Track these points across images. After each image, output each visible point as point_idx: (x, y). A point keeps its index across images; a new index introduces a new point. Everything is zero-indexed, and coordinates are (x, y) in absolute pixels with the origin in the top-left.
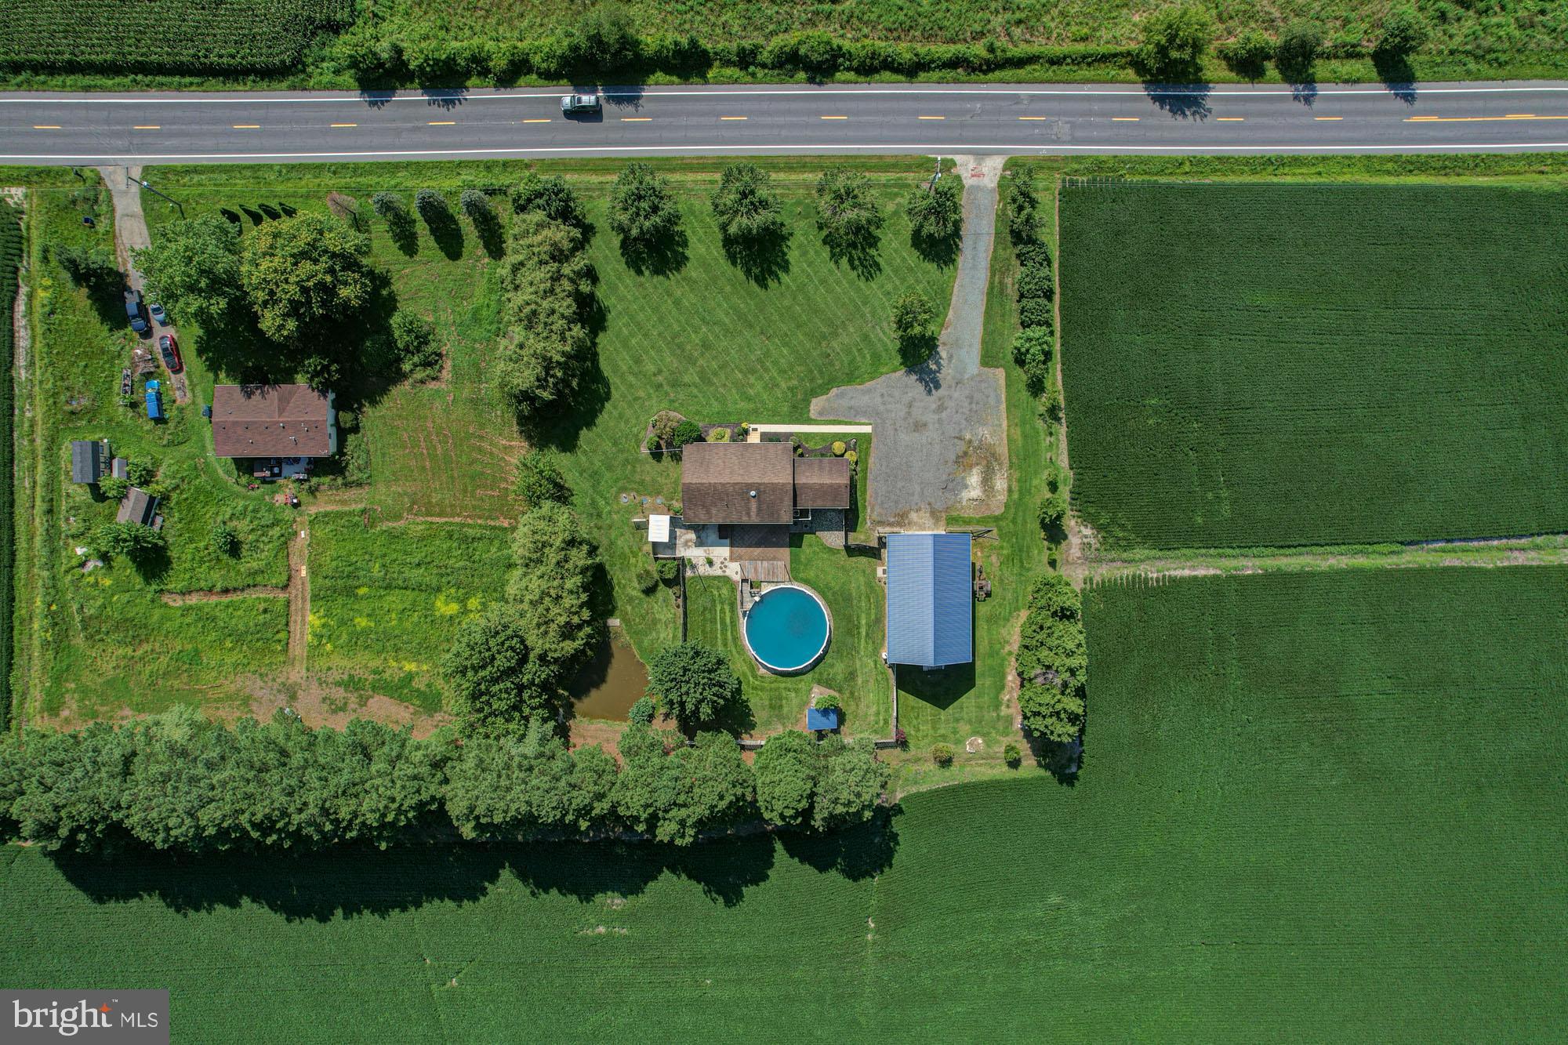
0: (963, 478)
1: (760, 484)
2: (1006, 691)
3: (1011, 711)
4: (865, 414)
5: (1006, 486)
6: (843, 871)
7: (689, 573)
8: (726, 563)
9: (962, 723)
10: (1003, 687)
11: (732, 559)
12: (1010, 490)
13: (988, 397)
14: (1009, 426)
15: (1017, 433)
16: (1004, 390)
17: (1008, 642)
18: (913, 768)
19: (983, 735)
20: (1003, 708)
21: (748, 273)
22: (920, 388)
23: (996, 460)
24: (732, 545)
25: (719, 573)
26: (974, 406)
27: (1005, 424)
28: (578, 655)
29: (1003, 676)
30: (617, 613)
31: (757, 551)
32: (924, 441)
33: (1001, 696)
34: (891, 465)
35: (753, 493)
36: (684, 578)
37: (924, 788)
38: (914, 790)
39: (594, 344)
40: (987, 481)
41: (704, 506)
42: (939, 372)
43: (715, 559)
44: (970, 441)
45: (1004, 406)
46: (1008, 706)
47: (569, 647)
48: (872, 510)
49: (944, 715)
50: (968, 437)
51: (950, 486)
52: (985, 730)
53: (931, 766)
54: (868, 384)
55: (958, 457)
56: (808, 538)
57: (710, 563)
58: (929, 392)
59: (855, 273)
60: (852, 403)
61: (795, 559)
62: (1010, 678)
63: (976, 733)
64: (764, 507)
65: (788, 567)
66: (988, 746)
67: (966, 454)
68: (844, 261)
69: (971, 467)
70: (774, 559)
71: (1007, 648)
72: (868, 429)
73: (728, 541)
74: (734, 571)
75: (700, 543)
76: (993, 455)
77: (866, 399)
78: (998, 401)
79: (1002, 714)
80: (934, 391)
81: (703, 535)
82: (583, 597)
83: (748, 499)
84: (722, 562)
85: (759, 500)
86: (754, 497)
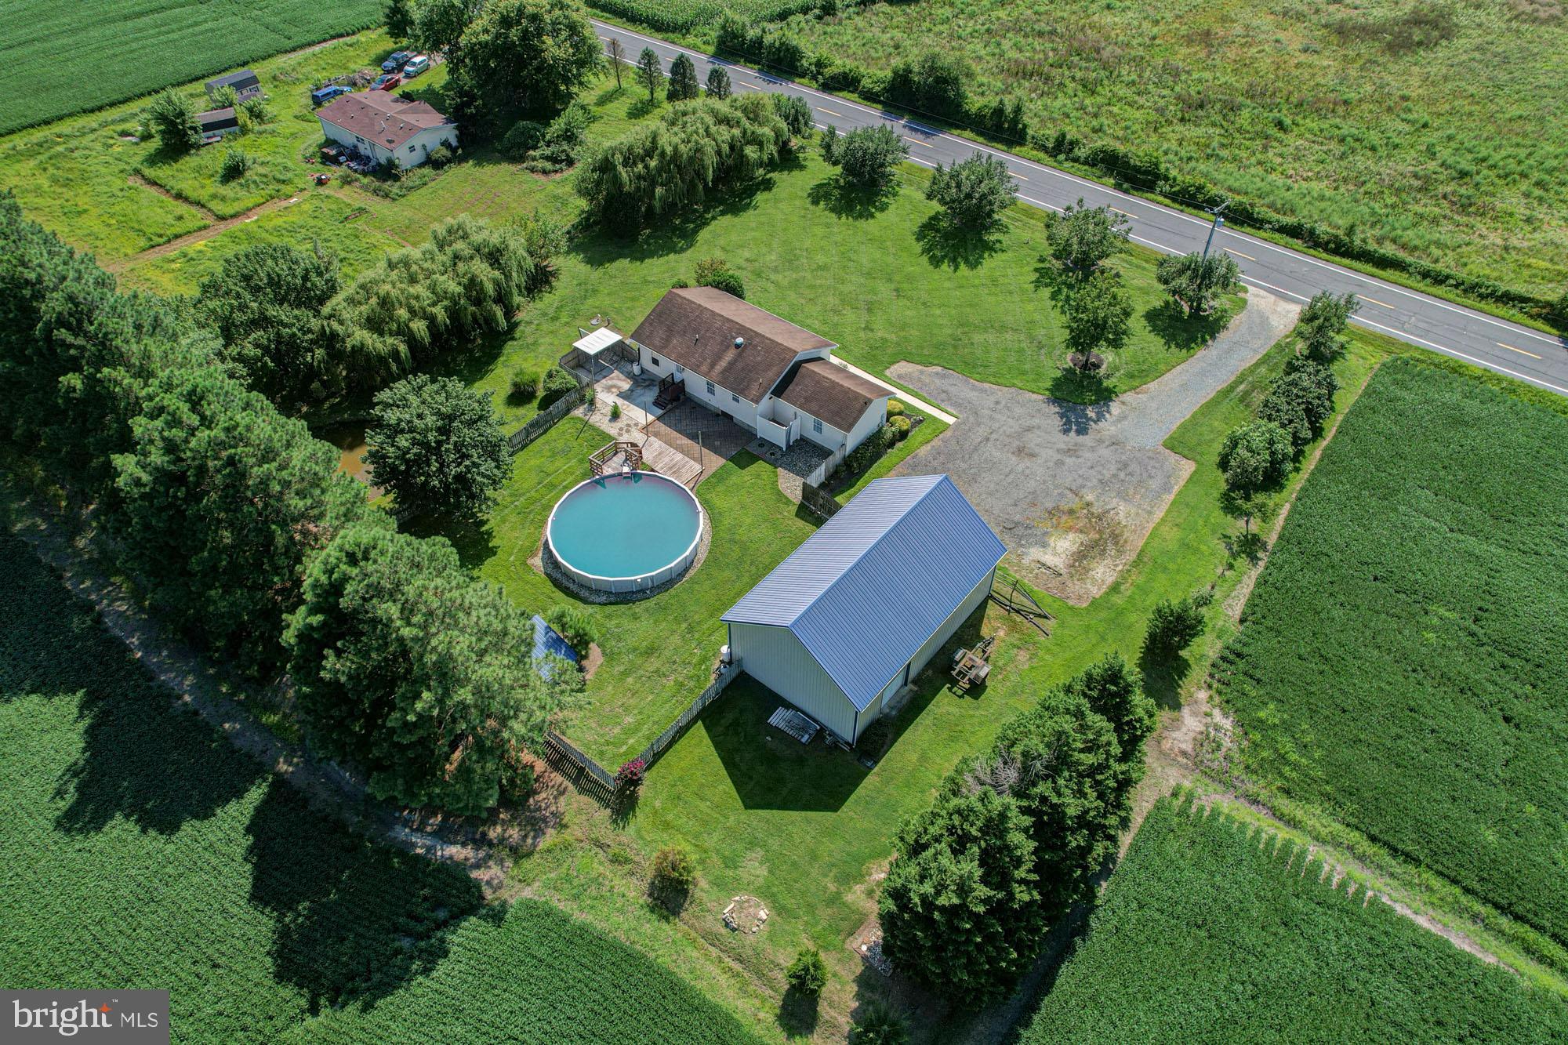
0: (1046, 534)
4: (957, 405)
5: (1110, 580)
6: (283, 933)
7: (578, 412)
8: (633, 429)
9: (756, 856)
11: (644, 428)
12: (1115, 588)
13: (1151, 477)
14: (1163, 520)
15: (1172, 535)
16: (1182, 483)
18: (599, 865)
19: (780, 910)
20: (858, 888)
21: (927, 251)
22: (1057, 422)
23: (1116, 544)
24: (659, 418)
25: (613, 432)
26: (1122, 475)
27: (1159, 514)
31: (685, 441)
32: (1020, 468)
33: (872, 865)
34: (950, 466)
35: (740, 340)
36: (567, 412)
37: (579, 916)
38: (561, 904)
40: (1082, 558)
41: (669, 329)
42: (1096, 421)
43: (623, 418)
44: (1088, 504)
45: (1169, 498)
49: (739, 816)
50: (1090, 498)
51: (1020, 531)
52: (790, 903)
53: (634, 891)
54: (986, 386)
55: (1057, 508)
56: (761, 467)
57: (615, 415)
58: (1066, 431)
60: (951, 389)
61: (719, 477)
63: (767, 894)
65: (703, 478)
66: (771, 938)
67: (1071, 512)
68: (1046, 292)
69: (1070, 529)
72: (951, 420)
73: (660, 412)
75: (626, 395)
76: (1116, 536)
77: (973, 395)
78: (1166, 488)
79: (849, 898)
80: (1072, 434)
81: (639, 391)
82: (439, 312)
83: (728, 347)
84: (628, 425)
85: (740, 355)
86: (738, 346)
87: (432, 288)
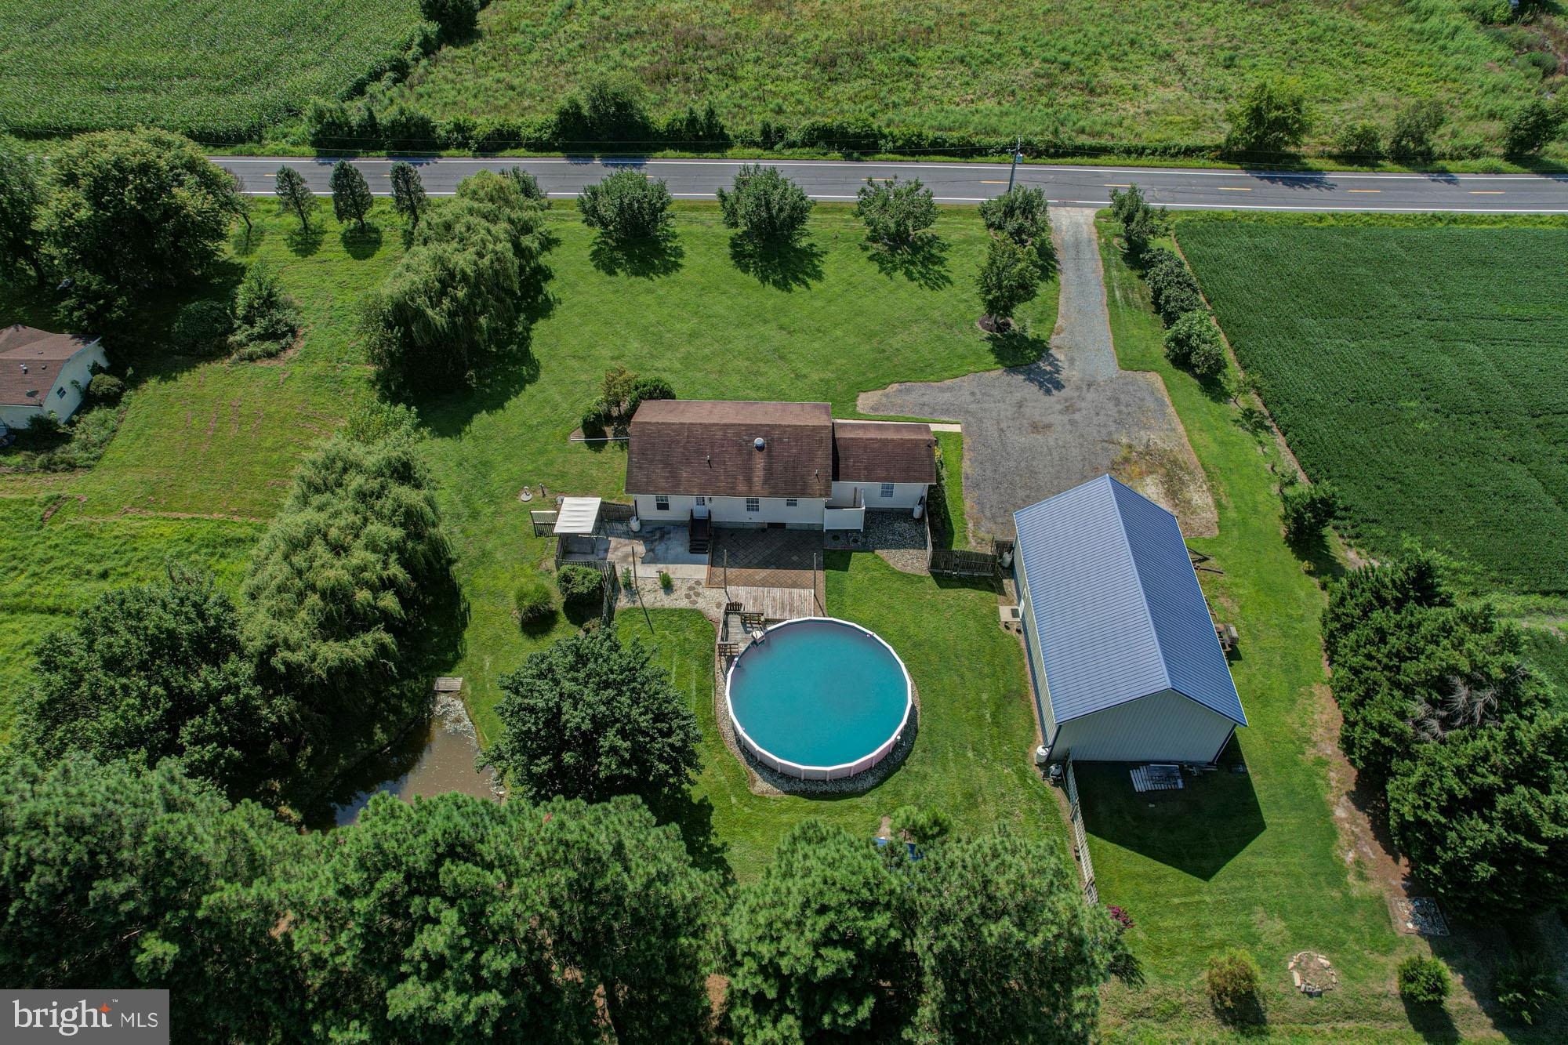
1: (773, 427)
2: (1343, 840)
3: (1374, 887)
5: (1210, 501)
7: (623, 602)
8: (700, 589)
9: (1259, 914)
10: (1332, 833)
11: (710, 582)
12: (1220, 506)
13: (1142, 400)
14: (1188, 431)
15: (1207, 440)
16: (1166, 393)
17: (1307, 741)
20: (1351, 881)
21: (764, 279)
22: (1034, 388)
23: (1181, 469)
24: (713, 563)
25: (684, 604)
26: (1124, 409)
27: (1181, 428)
28: (345, 671)
29: (1325, 813)
30: (462, 666)
31: (763, 573)
32: (1052, 443)
33: (1336, 854)
34: (1002, 470)
35: (759, 441)
36: (611, 611)
39: (528, 330)
40: (1174, 494)
41: (666, 464)
42: (1058, 372)
43: (676, 583)
44: (1130, 446)
45: (1171, 410)
46: (1361, 877)
47: (331, 652)
48: (977, 524)
49: (1210, 892)
50: (1124, 440)
52: (1327, 935)
54: (948, 382)
55: (1113, 463)
56: (858, 559)
57: (667, 585)
58: (1048, 392)
59: (916, 283)
60: (925, 399)
61: (833, 590)
62: (1340, 813)
63: (1302, 939)
64: (778, 467)
65: (823, 601)
66: (1352, 977)
67: (1126, 460)
68: (899, 275)
69: (1142, 474)
70: (794, 585)
71: (1311, 753)
72: (957, 428)
73: (707, 557)
74: (712, 602)
75: (651, 559)
76: (1175, 462)
77: (947, 396)
78: (1161, 403)
79: (1356, 895)
80: (1055, 392)
81: (660, 548)
82: (396, 570)
83: (750, 454)
84: (691, 588)
85: (770, 456)
86: (760, 448)
87: (372, 546)
